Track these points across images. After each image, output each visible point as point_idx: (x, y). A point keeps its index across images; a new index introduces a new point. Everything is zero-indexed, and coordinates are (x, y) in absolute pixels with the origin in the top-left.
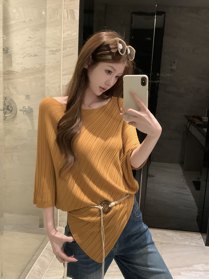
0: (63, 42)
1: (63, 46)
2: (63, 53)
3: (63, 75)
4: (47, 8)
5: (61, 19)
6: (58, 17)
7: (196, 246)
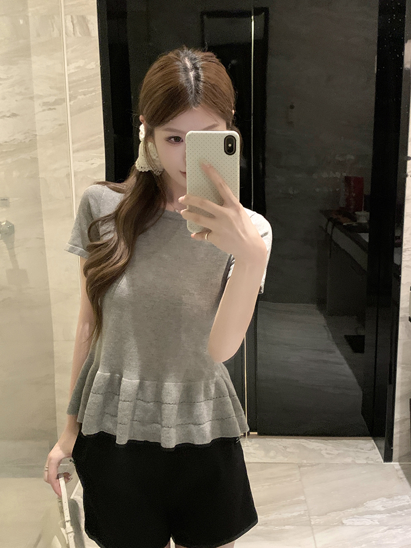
0: (69, 83)
1: (69, 91)
2: (70, 105)
3: (73, 152)
4: (30, 14)
5: (60, 35)
6: (55, 34)
7: (367, 464)
